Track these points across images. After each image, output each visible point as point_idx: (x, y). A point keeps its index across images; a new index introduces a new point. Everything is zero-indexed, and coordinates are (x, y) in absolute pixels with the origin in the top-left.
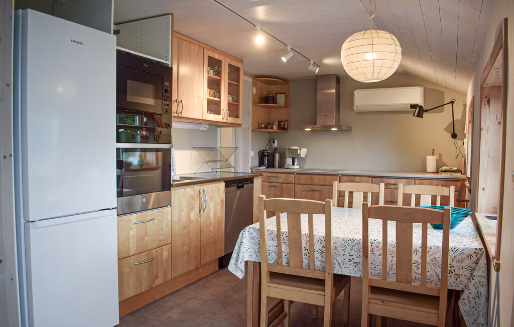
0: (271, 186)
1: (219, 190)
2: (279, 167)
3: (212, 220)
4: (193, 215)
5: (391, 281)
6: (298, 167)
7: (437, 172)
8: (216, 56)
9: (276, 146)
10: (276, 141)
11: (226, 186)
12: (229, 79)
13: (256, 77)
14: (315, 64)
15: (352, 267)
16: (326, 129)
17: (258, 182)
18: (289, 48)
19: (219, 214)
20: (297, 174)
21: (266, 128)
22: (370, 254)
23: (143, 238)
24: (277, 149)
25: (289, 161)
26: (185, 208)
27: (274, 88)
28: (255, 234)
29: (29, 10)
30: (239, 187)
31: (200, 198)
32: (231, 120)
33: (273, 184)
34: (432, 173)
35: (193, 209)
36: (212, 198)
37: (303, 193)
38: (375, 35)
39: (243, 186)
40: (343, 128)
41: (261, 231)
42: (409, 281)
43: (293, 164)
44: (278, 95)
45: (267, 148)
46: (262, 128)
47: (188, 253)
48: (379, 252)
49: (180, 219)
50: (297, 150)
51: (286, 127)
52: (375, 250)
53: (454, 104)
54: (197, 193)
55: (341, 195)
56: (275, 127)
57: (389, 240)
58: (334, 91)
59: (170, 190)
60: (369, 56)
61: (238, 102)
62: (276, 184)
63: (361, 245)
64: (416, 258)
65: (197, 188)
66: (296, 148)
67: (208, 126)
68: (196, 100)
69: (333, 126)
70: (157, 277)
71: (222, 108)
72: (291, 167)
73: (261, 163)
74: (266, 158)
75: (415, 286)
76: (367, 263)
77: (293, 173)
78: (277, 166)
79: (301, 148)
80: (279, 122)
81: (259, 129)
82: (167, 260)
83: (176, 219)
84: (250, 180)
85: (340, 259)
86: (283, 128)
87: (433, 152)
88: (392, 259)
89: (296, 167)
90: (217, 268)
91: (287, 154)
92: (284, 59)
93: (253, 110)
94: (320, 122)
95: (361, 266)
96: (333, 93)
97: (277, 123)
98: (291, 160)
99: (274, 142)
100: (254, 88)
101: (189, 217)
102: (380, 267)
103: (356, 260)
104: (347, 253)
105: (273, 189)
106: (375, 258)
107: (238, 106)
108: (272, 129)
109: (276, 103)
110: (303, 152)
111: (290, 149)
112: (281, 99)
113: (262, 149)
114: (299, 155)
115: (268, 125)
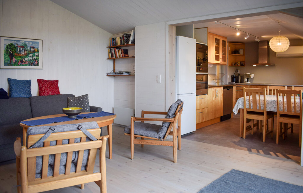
0: (238, 91)
1: (221, 90)
2: (241, 83)
3: (219, 101)
4: (214, 99)
5: (286, 112)
6: (250, 82)
8: (218, 38)
9: (239, 73)
10: (239, 71)
11: (224, 89)
12: (222, 46)
13: (230, 42)
14: (258, 38)
15: (274, 109)
16: (263, 65)
17: (234, 88)
18: (248, 34)
19: (221, 99)
20: (250, 85)
21: (234, 65)
22: (279, 105)
23: (201, 104)
24: (239, 74)
25: (246, 80)
26: (211, 95)
27: (238, 47)
28: (243, 100)
29: (179, 36)
30: (228, 89)
31: (216, 93)
32: (223, 63)
33: (239, 90)
35: (214, 96)
36: (219, 93)
38: (280, 38)
39: (229, 89)
40: (271, 65)
41: (244, 99)
42: (291, 111)
43: (248, 81)
44: (240, 50)
45: (235, 74)
46: (233, 65)
47: (212, 112)
48: (282, 104)
49: (210, 100)
50: (249, 75)
51: (244, 64)
52: (281, 103)
54: (215, 90)
55: (270, 90)
56: (239, 65)
57: (284, 100)
58: (266, 47)
59: (207, 89)
61: (225, 55)
62: (240, 90)
63: (276, 102)
64: (293, 105)
65: (215, 88)
66: (249, 74)
67: (213, 65)
68: (212, 56)
69: (266, 64)
70: (204, 119)
71: (220, 58)
72: (246, 82)
73: (233, 81)
74: (235, 78)
75: (292, 113)
76: (278, 108)
77: (248, 85)
78: (240, 82)
79: (251, 73)
80: (240, 62)
81: (231, 65)
82: (207, 113)
83: (209, 99)
84: (232, 87)
85: (270, 106)
86: (242, 65)
88: (285, 106)
89: (249, 82)
90: (220, 121)
91: (245, 77)
92: (246, 38)
93: (229, 57)
94: (260, 62)
95: (276, 108)
96: (266, 48)
97: (239, 62)
98: (247, 79)
99: (238, 71)
100: (229, 47)
101: (213, 99)
102: (282, 108)
103: (275, 107)
104: (272, 105)
105: (239, 92)
106: (281, 106)
107: (225, 56)
108: (237, 65)
109: (239, 54)
110: (252, 76)
111: (246, 74)
112: (241, 52)
113: (233, 75)
114: (250, 77)
115: (236, 64)
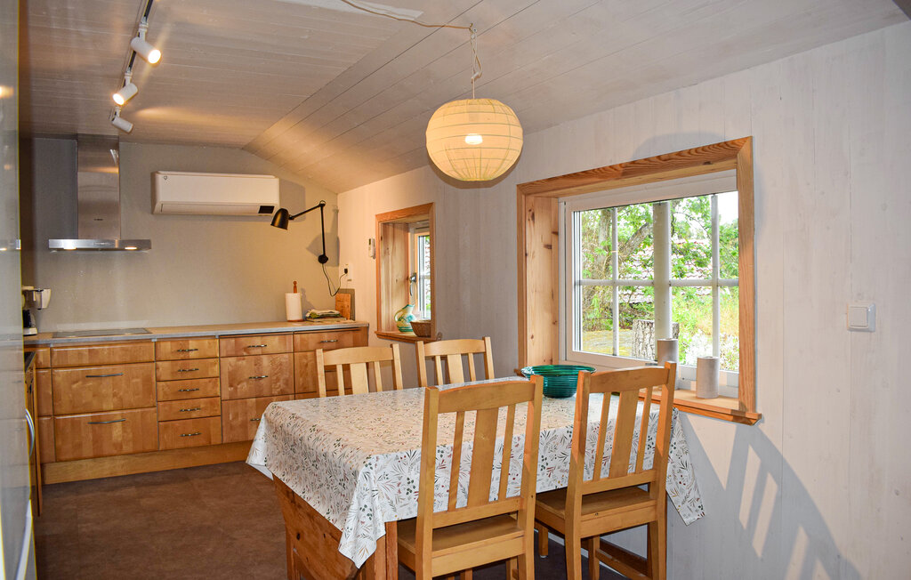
6: (34, 331)
7: (304, 320)
34: (299, 321)
37: (75, 386)
50: (31, 292)
53: (324, 208)
60: (474, 139)
66: (29, 288)
87: (295, 287)
92: (119, 98)
103: (551, 464)
